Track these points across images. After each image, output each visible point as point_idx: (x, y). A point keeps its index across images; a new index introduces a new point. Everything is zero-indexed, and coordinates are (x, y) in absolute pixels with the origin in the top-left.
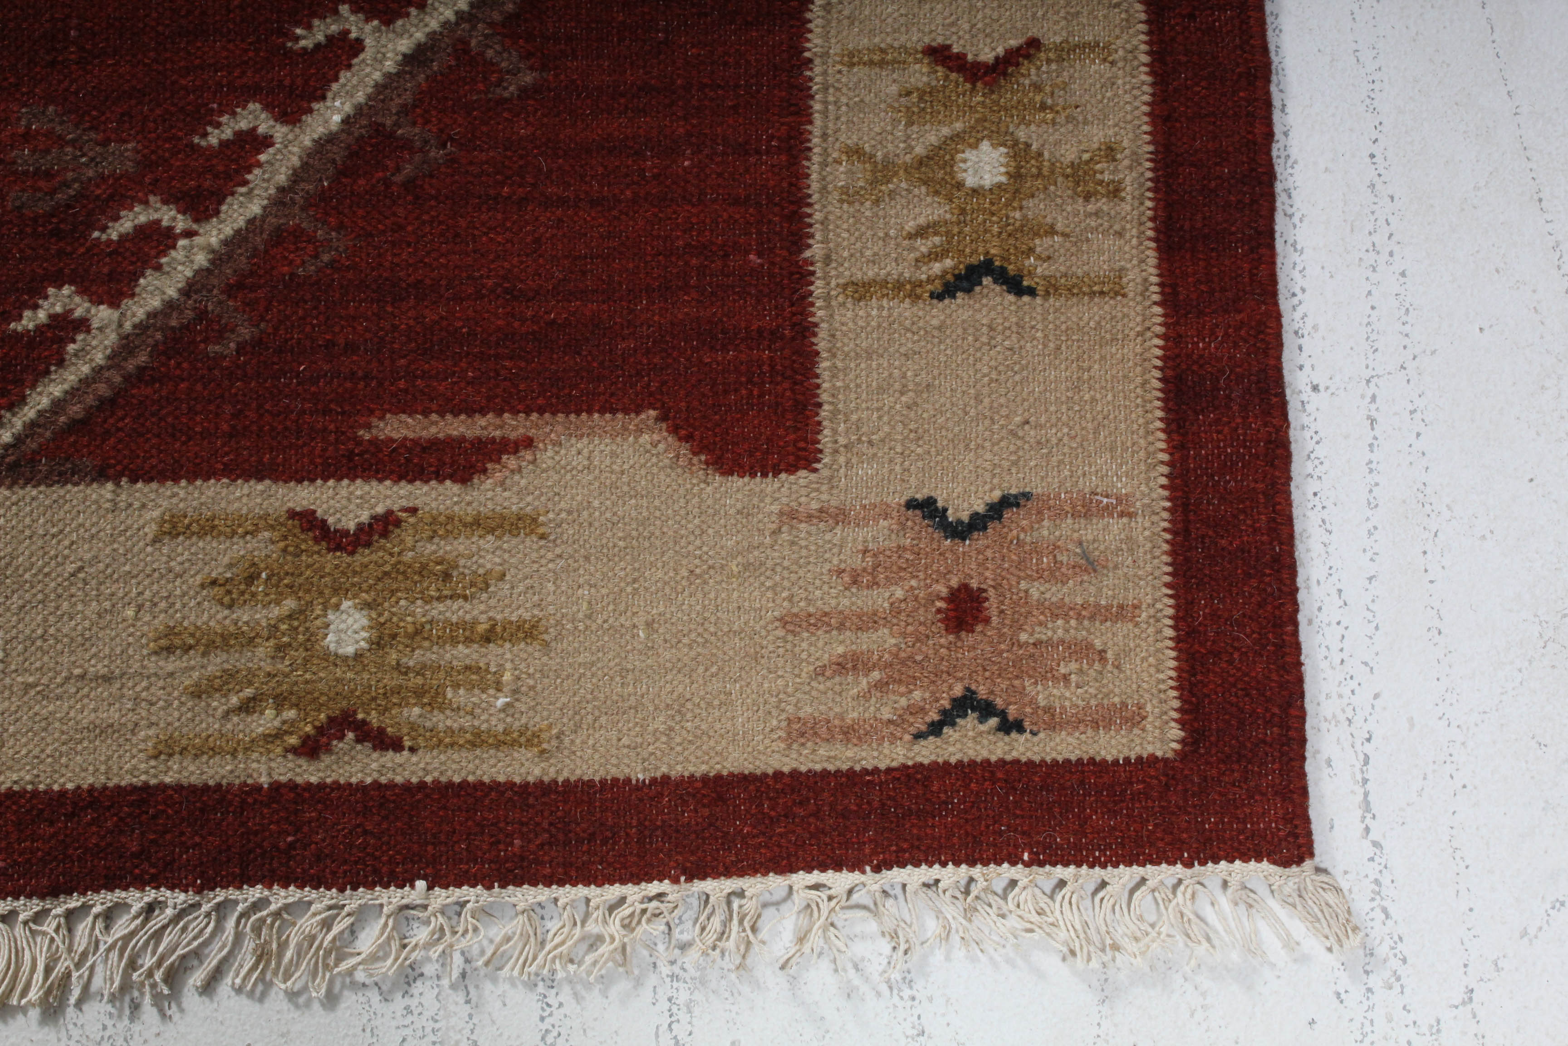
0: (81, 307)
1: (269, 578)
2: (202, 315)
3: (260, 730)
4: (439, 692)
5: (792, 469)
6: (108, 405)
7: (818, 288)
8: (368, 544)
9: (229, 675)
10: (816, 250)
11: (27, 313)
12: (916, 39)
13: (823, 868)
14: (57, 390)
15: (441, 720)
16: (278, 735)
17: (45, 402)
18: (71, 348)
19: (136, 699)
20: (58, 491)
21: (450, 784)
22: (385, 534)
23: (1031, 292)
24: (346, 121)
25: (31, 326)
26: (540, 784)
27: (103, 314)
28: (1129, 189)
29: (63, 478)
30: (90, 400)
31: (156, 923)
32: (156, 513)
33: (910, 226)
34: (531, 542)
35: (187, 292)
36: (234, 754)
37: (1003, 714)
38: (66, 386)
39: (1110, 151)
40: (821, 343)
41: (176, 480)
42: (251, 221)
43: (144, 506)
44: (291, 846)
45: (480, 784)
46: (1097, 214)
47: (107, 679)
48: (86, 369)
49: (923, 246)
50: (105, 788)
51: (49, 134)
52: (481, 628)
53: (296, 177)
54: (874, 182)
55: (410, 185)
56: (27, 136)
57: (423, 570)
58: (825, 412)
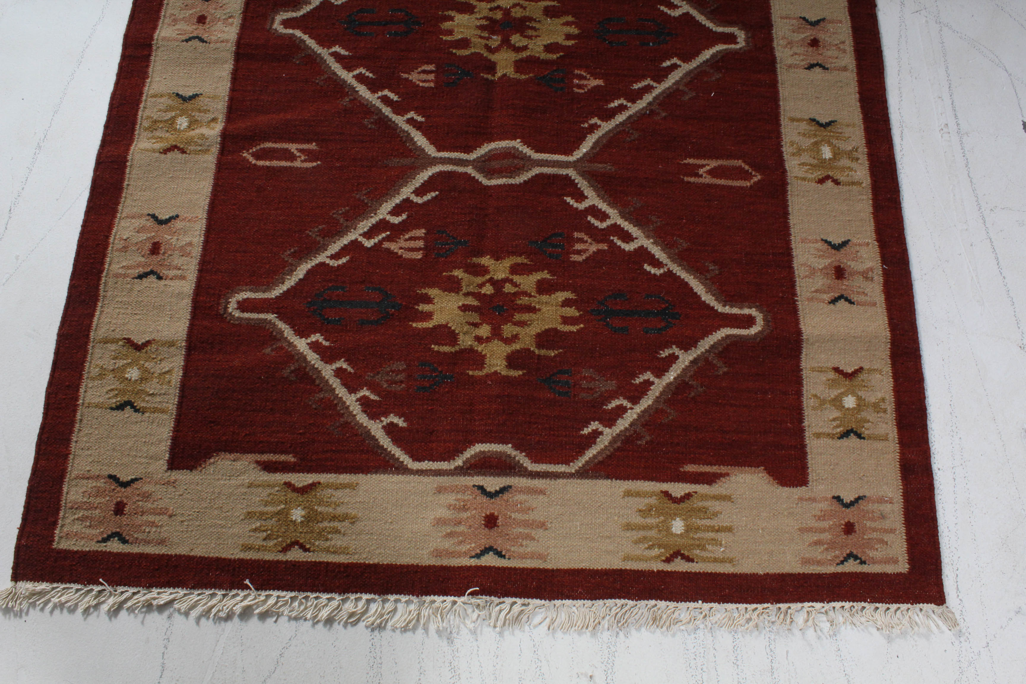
0: (601, 428)
1: (656, 510)
2: (635, 431)
3: (654, 555)
4: (704, 546)
5: (801, 486)
6: (609, 457)
7: (807, 434)
8: (684, 502)
9: (645, 538)
10: (806, 423)
11: (585, 429)
12: (831, 365)
13: (813, 602)
14: (595, 452)
15: (704, 554)
16: (659, 556)
17: (591, 455)
18: (598, 440)
19: (618, 543)
20: (595, 481)
21: (707, 573)
22: (688, 499)
23: (864, 438)
24: (675, 378)
25: (587, 433)
26: (733, 574)
27: (607, 431)
28: (889, 411)
29: (596, 477)
30: (604, 456)
31: (624, 610)
32: (623, 489)
33: (831, 418)
34: (729, 503)
35: (631, 425)
36: (646, 561)
37: (860, 559)
38: (597, 451)
39: (883, 400)
40: (808, 450)
41: (628, 480)
42: (649, 406)
43: (619, 487)
44: (663, 589)
45: (716, 573)
46: (881, 417)
47: (609, 537)
48: (602, 446)
49: (835, 424)
50: (609, 569)
51: (591, 377)
52: (717, 528)
53: (661, 394)
54: (821, 405)
55: (693, 398)
56: (585, 378)
57: (700, 510)
58: (810, 470)
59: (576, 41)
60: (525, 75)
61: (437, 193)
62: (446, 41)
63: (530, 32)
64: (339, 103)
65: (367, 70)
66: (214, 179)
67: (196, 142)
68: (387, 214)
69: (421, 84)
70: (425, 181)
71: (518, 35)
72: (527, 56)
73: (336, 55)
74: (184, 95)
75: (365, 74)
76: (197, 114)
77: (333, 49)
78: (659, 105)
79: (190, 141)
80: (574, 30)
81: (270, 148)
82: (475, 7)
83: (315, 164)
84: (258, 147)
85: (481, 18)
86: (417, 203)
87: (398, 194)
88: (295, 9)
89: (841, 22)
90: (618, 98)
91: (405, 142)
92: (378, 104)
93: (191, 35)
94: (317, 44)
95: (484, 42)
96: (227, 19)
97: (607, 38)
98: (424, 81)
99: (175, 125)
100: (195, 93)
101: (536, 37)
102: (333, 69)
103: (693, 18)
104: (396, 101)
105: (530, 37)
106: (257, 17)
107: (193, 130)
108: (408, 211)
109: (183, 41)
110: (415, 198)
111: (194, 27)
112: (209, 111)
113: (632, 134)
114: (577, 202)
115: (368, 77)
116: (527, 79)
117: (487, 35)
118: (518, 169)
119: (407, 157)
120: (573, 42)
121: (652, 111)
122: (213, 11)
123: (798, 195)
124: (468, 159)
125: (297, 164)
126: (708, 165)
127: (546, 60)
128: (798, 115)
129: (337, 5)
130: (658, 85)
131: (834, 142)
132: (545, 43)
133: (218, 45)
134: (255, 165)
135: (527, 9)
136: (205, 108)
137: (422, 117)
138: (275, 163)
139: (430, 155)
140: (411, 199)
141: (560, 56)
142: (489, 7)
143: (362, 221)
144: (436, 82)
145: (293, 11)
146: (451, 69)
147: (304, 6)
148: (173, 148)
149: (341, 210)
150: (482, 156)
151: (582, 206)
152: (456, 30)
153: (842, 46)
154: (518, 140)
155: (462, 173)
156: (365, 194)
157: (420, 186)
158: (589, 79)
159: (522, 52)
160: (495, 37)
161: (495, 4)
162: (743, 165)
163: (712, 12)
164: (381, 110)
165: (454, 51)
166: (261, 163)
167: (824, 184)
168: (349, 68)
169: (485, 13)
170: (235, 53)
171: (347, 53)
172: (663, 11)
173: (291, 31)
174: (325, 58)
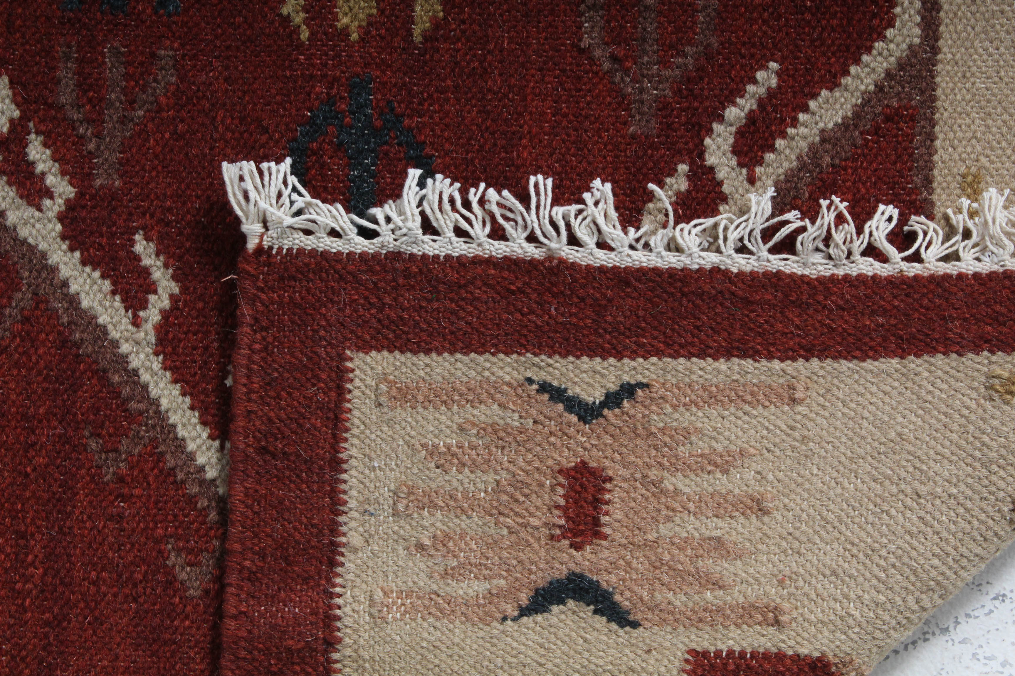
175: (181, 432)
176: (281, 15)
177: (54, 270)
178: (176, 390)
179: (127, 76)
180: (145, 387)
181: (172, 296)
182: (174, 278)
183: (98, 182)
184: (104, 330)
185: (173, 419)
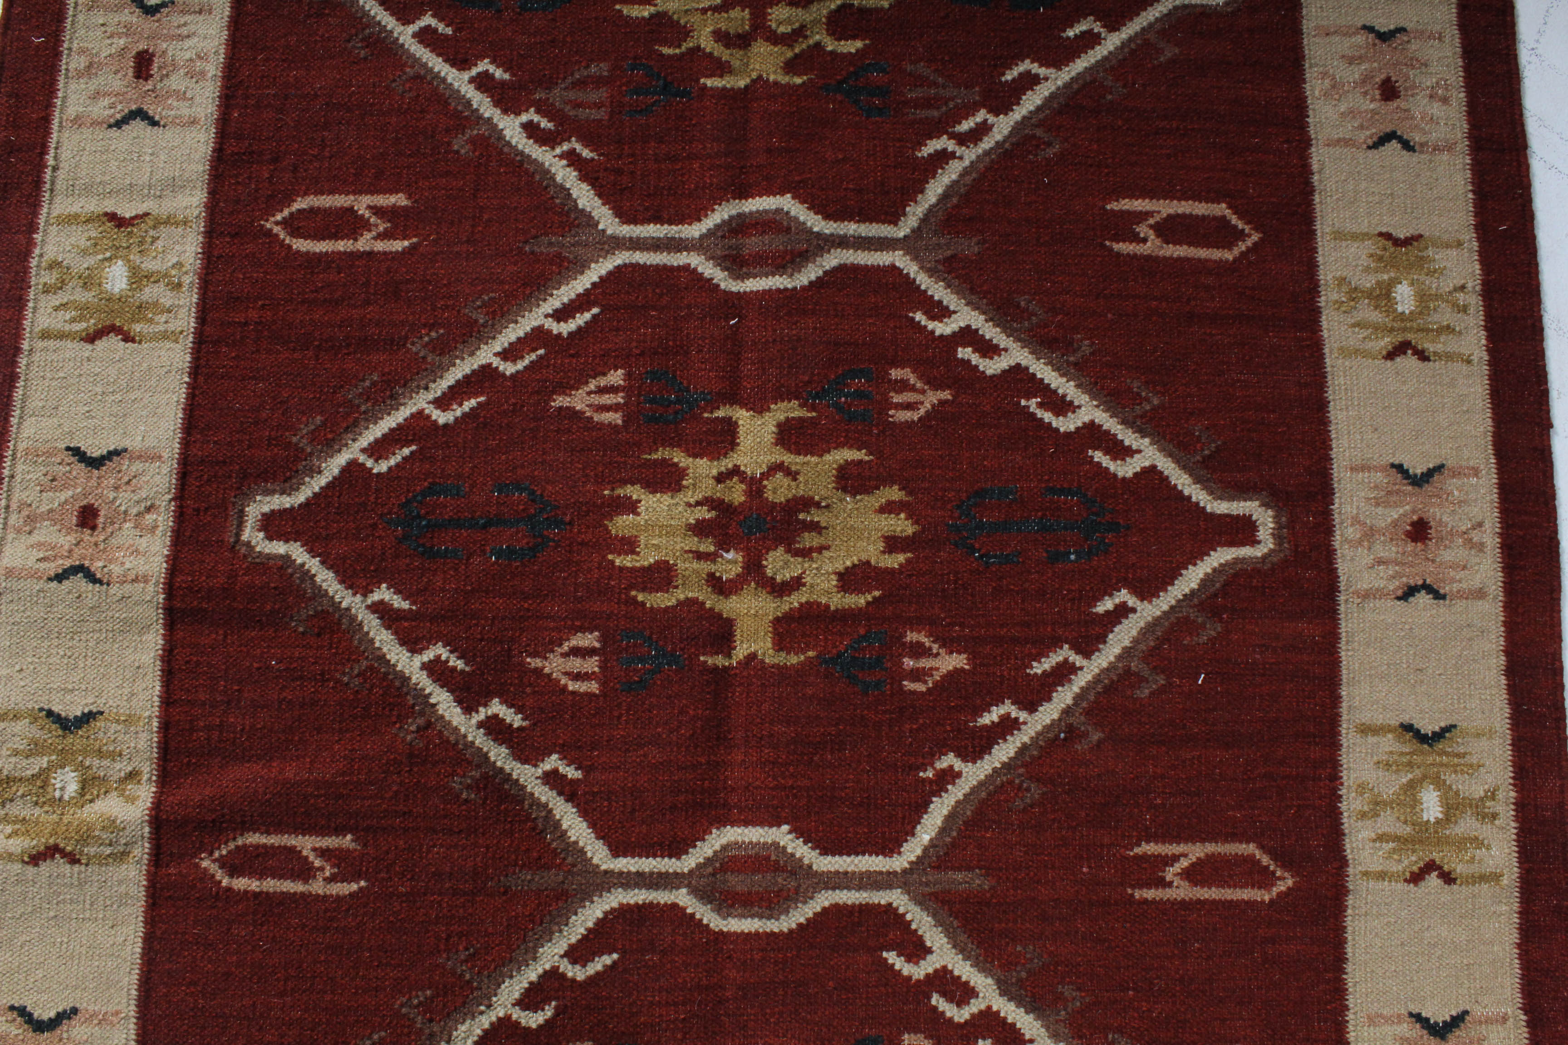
59: (909, 555)
60: (796, 654)
61: (615, 956)
62: (621, 569)
63: (809, 540)
64: (396, 735)
65: (451, 652)
66: (146, 922)
67: (99, 837)
68: (514, 1005)
69: (572, 686)
70: (589, 930)
71: (781, 549)
72: (801, 604)
73: (381, 609)
74: (63, 714)
75: (447, 661)
76: (96, 762)
77: (376, 597)
78: (1087, 713)
79: (86, 836)
80: (903, 526)
81: (257, 847)
82: (682, 473)
83: (354, 887)
84: (232, 845)
85: (698, 503)
86: (573, 980)
87: (535, 959)
88: (287, 485)
89: (1476, 472)
90: (999, 701)
91: (542, 831)
92: (480, 739)
93: (68, 563)
94: (341, 582)
95: (706, 567)
96: (139, 514)
97: (977, 546)
98: (578, 677)
99: (50, 789)
100: (86, 711)
101: (821, 549)
102: (377, 645)
103: (1164, 480)
104: (519, 729)
105: (805, 553)
106: (207, 509)
107: (91, 801)
108: (556, 999)
109: (50, 579)
110: (570, 967)
111: (71, 539)
112: (120, 755)
113: (1028, 790)
114: (908, 960)
115: (454, 669)
116: (801, 663)
117: (712, 548)
118: (788, 898)
119: (547, 867)
120: (901, 558)
121: (1071, 730)
122: (112, 495)
123: (1366, 914)
124: (679, 871)
125: (317, 887)
126: (1185, 856)
127: (844, 610)
128: (1380, 719)
129: (379, 474)
130: (1085, 663)
131: (1449, 778)
132: (840, 568)
133: (128, 587)
134: (229, 889)
135: (801, 478)
136: (111, 749)
137: (577, 769)
138: (271, 885)
139: (598, 866)
140: (561, 970)
141: (874, 598)
142: (715, 472)
143: (463, 1023)
144: (605, 676)
145: (282, 493)
146: (635, 645)
147: (307, 479)
148: (51, 852)
149: (417, 996)
150: (709, 861)
151: (918, 971)
152: (642, 540)
153: (1476, 536)
154: (785, 828)
155: (666, 904)
156: (466, 961)
157: (579, 941)
158: (938, 654)
159: (789, 595)
160: (730, 556)
161: (727, 464)
162: (1258, 854)
163: (1206, 462)
164: (486, 756)
165: (640, 598)
166: (241, 883)
167: (1422, 884)
168: (413, 645)
169: (708, 488)
170: (164, 609)
171: (405, 605)
172: (1099, 464)
173: (279, 548)
174: (360, 618)
175: (1099, 57)
176: (889, 9)
177: (1024, 118)
178: (1078, 61)
179: (921, 86)
180: (1079, 74)
181: (1032, 62)
182: (1023, 61)
183: (977, 98)
184: (1052, 93)
185: (1093, 61)
